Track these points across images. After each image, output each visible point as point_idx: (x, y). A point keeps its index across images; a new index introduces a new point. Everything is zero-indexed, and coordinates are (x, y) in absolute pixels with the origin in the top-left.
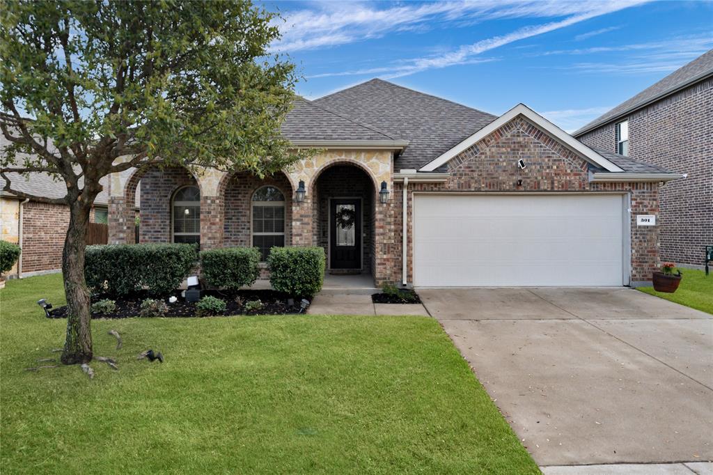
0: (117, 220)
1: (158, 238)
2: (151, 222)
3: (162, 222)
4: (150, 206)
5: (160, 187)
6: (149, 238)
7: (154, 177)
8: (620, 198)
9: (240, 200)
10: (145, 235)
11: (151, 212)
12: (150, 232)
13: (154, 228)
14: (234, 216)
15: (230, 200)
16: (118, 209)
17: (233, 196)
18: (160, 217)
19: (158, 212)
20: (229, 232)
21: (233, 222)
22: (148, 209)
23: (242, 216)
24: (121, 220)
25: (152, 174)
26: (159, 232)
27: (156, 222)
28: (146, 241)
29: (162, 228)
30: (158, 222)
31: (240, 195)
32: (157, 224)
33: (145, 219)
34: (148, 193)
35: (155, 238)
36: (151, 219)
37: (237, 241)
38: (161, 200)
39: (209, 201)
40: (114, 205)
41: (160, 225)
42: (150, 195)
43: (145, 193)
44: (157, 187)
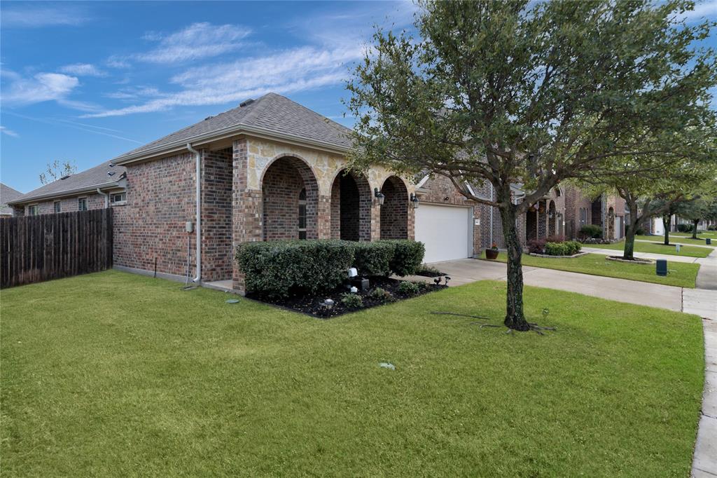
0: (253, 215)
1: (223, 234)
2: (216, 216)
3: (227, 217)
4: (215, 199)
5: (224, 179)
6: (214, 234)
7: (220, 168)
8: (467, 210)
9: (291, 198)
10: (210, 231)
11: (215, 206)
12: (215, 227)
13: (219, 224)
14: (287, 213)
15: (284, 197)
16: (254, 203)
17: (287, 195)
18: (224, 212)
19: (224, 207)
20: (283, 228)
21: (286, 219)
22: (213, 202)
23: (293, 213)
24: (257, 216)
25: (216, 164)
26: (224, 228)
27: (221, 217)
28: (211, 238)
29: (227, 224)
30: (223, 217)
31: (291, 194)
32: (222, 219)
33: (209, 213)
34: (212, 185)
35: (220, 234)
36: (216, 213)
37: (289, 237)
38: (225, 193)
39: (324, 200)
40: (250, 199)
41: (225, 221)
42: (214, 187)
43: (209, 185)
44: (222, 179)
